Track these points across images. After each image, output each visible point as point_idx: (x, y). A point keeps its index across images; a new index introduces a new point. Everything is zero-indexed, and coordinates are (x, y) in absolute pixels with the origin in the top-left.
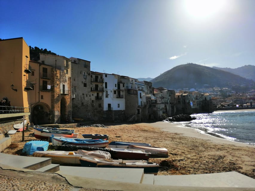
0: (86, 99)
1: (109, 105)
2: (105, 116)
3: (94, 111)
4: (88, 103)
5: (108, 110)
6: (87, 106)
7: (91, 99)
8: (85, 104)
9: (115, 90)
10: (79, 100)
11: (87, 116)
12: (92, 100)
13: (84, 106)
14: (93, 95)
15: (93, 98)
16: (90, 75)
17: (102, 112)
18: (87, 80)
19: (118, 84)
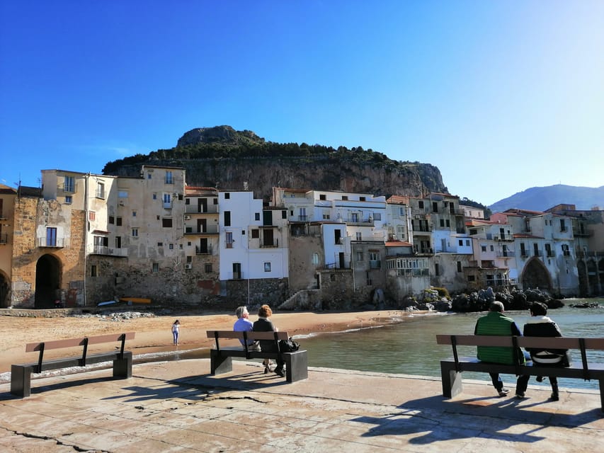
0: (169, 253)
1: (237, 267)
2: (224, 294)
3: (192, 283)
4: (174, 264)
5: (232, 278)
6: (172, 270)
7: (183, 254)
8: (162, 266)
9: (256, 228)
10: (144, 257)
11: (165, 294)
12: (187, 255)
13: (160, 269)
14: (189, 244)
15: (190, 251)
16: (184, 199)
17: (214, 283)
18: (174, 211)
19: (264, 212)
